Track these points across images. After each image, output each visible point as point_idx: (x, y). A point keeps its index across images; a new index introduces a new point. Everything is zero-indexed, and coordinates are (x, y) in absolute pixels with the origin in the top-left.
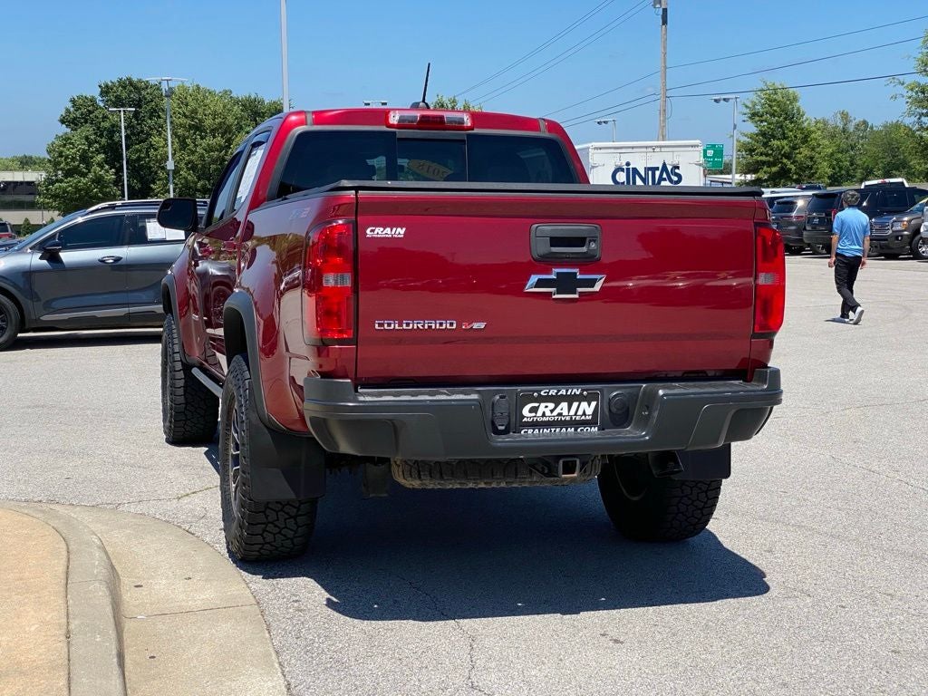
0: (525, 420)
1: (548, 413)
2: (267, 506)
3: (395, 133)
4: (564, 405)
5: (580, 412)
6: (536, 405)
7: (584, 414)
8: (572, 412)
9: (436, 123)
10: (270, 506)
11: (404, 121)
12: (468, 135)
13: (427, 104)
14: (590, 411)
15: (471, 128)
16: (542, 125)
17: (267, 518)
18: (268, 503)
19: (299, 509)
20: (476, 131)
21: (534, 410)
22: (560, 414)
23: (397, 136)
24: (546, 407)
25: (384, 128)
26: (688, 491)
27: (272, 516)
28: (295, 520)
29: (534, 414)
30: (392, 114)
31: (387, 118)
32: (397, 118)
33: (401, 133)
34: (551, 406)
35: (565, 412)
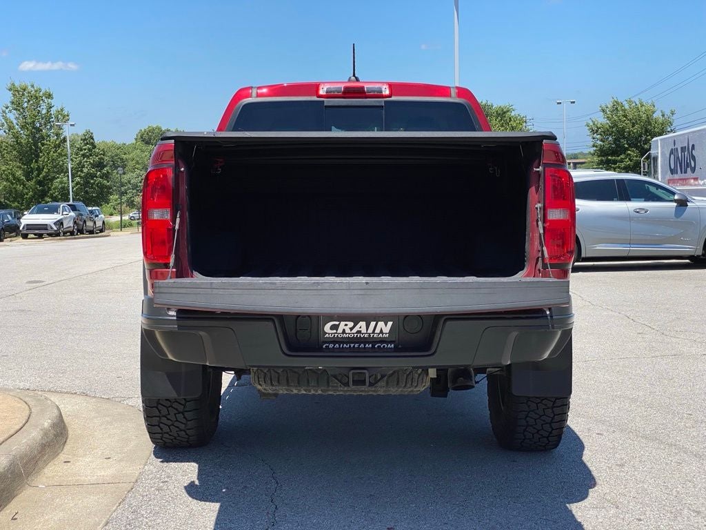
0: (327, 335)
1: (348, 331)
2: (158, 402)
3: (323, 101)
4: (363, 324)
5: (378, 331)
6: (337, 323)
7: (381, 331)
8: (370, 331)
9: (358, 92)
10: (162, 403)
11: (331, 92)
12: (385, 102)
13: (356, 78)
14: (387, 329)
15: (390, 96)
16: (453, 92)
17: (160, 413)
18: (159, 400)
19: (184, 406)
20: (394, 98)
21: (335, 327)
22: (359, 332)
23: (325, 104)
24: (346, 325)
25: (315, 98)
26: (533, 406)
27: (164, 411)
28: (183, 415)
29: (335, 331)
30: (321, 87)
31: (317, 90)
32: (325, 89)
33: (327, 102)
34: (351, 324)
35: (364, 331)
